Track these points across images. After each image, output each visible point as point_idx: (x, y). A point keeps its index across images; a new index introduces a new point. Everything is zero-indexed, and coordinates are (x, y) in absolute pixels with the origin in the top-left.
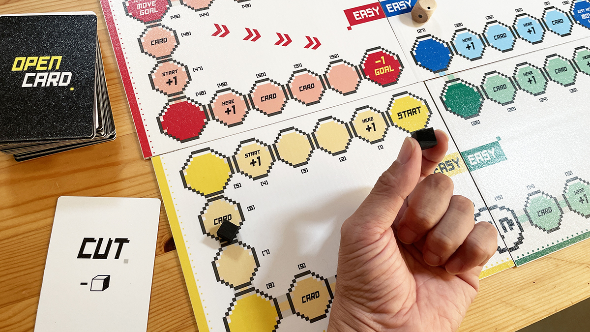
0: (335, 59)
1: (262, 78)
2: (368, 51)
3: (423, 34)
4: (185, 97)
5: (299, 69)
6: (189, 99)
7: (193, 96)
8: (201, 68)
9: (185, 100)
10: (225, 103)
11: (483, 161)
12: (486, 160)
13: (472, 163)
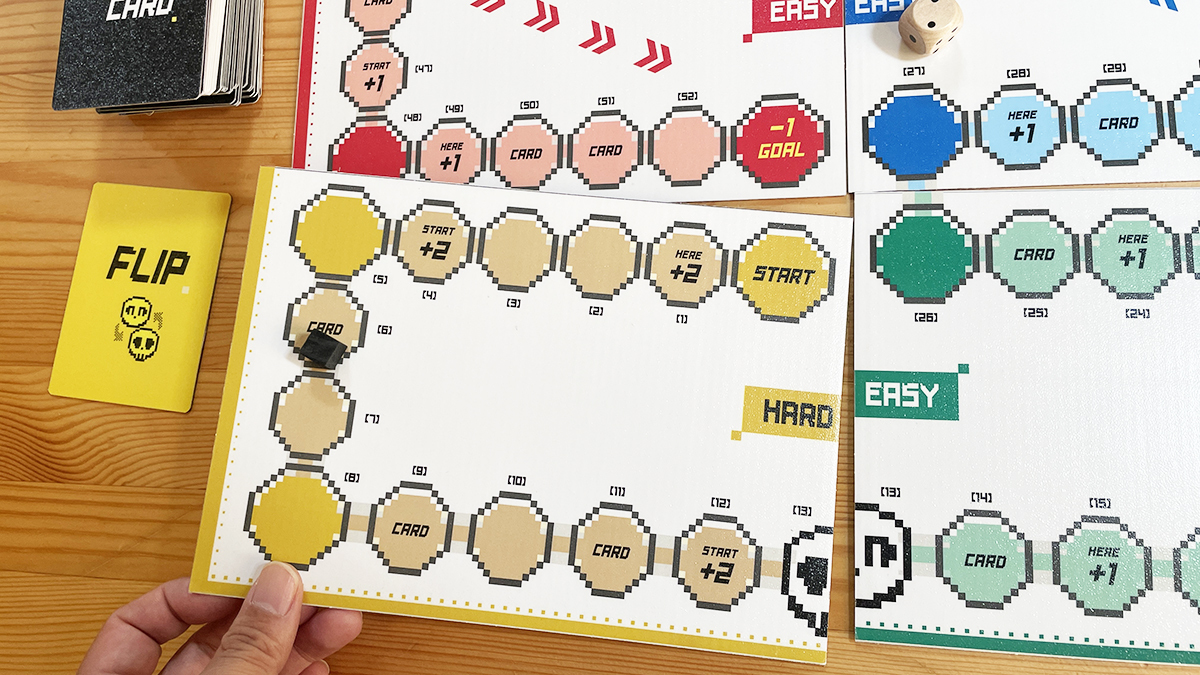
0: (688, 102)
1: (529, 110)
2: (765, 98)
3: (915, 79)
4: (384, 118)
5: (607, 107)
6: (390, 123)
7: (398, 121)
8: (430, 68)
9: (384, 123)
10: (446, 147)
11: (898, 404)
12: (906, 404)
13: (869, 402)
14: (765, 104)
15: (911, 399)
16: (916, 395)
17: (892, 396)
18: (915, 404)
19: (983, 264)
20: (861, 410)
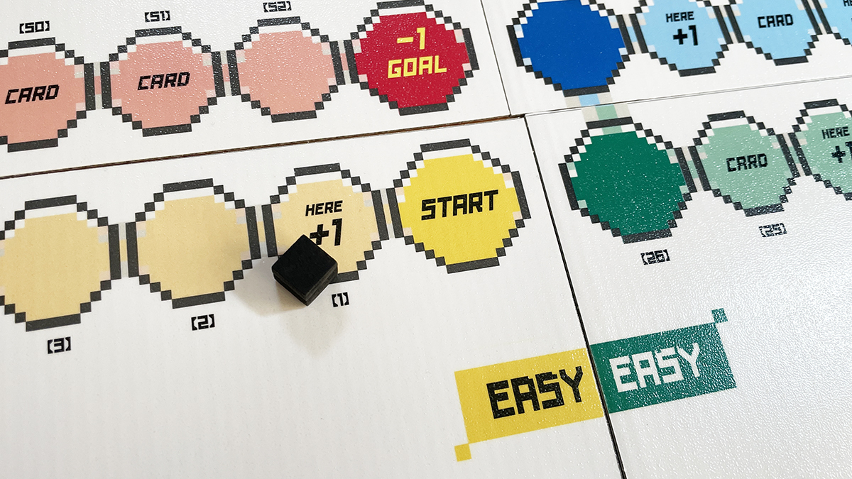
0: (278, 14)
1: (33, 35)
2: (381, 6)
5: (158, 25)
11: (658, 382)
12: (668, 379)
13: (622, 388)
14: (383, 12)
15: (670, 370)
16: (674, 363)
17: (647, 371)
18: (678, 376)
19: (697, 182)
20: (613, 402)
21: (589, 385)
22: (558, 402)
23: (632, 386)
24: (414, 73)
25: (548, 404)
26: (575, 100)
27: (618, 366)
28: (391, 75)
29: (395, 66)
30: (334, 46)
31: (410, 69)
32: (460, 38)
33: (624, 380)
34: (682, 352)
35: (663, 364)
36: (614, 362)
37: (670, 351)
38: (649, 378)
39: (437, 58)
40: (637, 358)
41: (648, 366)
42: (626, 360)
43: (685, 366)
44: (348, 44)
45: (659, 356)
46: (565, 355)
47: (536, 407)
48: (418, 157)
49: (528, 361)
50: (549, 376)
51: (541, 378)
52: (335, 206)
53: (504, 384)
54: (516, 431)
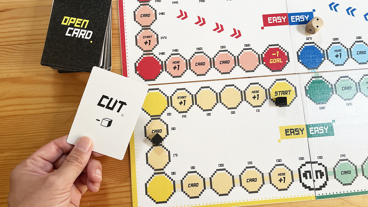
0: (247, 47)
1: (199, 50)
2: (270, 46)
3: (309, 41)
4: (152, 54)
5: (223, 49)
6: (154, 55)
7: (157, 55)
8: (166, 38)
9: (152, 56)
10: (174, 63)
12: (321, 133)
13: (311, 133)
14: (270, 47)
16: (322, 130)
18: (323, 132)
19: (334, 92)
20: (309, 136)
21: (305, 131)
22: (298, 134)
23: (313, 133)
24: (275, 62)
25: (296, 134)
26: (310, 71)
27: (311, 129)
28: (270, 63)
29: (271, 60)
30: (259, 55)
31: (275, 61)
32: (286, 54)
33: (312, 132)
34: (324, 128)
35: (320, 130)
36: (310, 128)
37: (322, 127)
38: (317, 132)
39: (281, 59)
40: (315, 128)
41: (317, 130)
42: (313, 128)
43: (325, 130)
44: (262, 55)
45: (320, 128)
46: (301, 125)
47: (294, 134)
48: (275, 82)
49: (294, 126)
50: (297, 129)
51: (296, 129)
52: (257, 92)
53: (288, 130)
54: (290, 138)
